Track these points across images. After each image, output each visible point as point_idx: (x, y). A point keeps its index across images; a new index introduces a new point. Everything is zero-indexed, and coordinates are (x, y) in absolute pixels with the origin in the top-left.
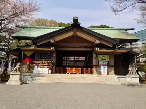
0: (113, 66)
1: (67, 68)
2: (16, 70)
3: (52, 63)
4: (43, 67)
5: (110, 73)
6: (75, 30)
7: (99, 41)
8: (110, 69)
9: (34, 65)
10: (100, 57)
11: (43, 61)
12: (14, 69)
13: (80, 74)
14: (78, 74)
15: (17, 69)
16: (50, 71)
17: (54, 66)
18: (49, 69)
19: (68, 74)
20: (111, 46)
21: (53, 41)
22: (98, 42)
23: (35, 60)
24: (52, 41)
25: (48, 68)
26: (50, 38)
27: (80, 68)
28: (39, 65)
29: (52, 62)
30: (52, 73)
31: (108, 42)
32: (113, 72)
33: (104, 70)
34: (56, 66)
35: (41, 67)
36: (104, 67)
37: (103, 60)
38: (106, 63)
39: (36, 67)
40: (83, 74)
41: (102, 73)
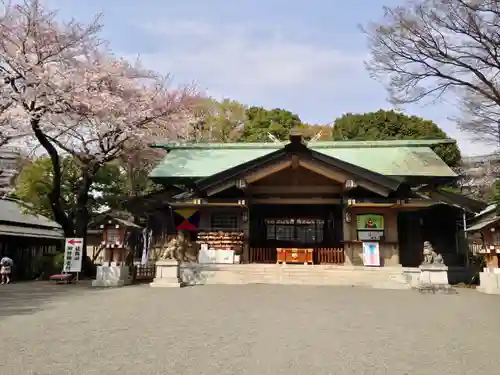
0: (394, 244)
1: (279, 250)
2: (169, 256)
3: (242, 239)
4: (221, 248)
5: (386, 261)
6: (294, 157)
7: (355, 181)
8: (387, 252)
9: (199, 242)
10: (362, 221)
11: (221, 233)
12: (165, 254)
13: (309, 264)
14: (306, 264)
15: (172, 254)
16: (237, 258)
17: (247, 246)
18: (236, 254)
19: (281, 263)
20: (386, 195)
21: (244, 186)
22: (351, 184)
23: (203, 231)
24: (242, 185)
25: (232, 249)
26: (237, 178)
27: (311, 250)
28: (211, 242)
29: (242, 234)
30: (242, 261)
31: (375, 184)
32: (395, 258)
33: (370, 253)
34: (252, 245)
35: (216, 249)
36: (371, 247)
37: (370, 228)
38: (378, 235)
39: (204, 247)
40: (319, 264)
41: (367, 262)
